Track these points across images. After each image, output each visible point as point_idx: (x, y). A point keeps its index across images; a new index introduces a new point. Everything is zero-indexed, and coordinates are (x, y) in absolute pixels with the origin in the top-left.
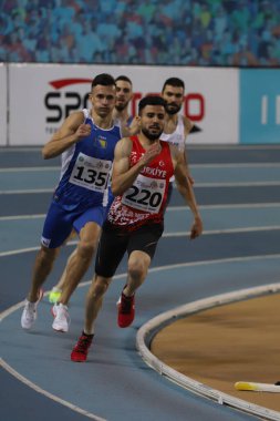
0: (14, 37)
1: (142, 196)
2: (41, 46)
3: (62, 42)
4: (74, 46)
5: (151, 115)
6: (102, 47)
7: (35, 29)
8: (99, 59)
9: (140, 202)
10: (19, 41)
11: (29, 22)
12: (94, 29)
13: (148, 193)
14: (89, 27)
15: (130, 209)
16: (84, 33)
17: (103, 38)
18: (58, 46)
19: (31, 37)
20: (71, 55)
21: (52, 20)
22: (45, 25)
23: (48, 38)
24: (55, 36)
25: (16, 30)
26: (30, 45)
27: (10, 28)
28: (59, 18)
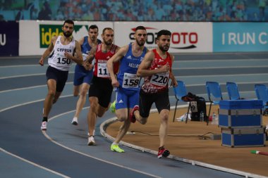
0: (129, 11)
1: (160, 79)
2: (140, 14)
3: (149, 13)
4: (153, 14)
5: (164, 40)
6: (165, 14)
7: (137, 7)
8: (164, 19)
9: (159, 82)
10: (131, 12)
11: (135, 5)
12: (162, 7)
13: (162, 77)
14: (159, 6)
16: (158, 9)
17: (165, 11)
18: (147, 14)
19: (135, 11)
20: (152, 18)
21: (144, 3)
22: (141, 6)
23: (143, 11)
24: (145, 10)
25: (130, 8)
26: (135, 14)
27: (127, 7)
28: (147, 3)
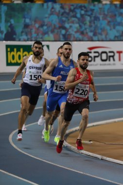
0: (85, 32)
1: (81, 92)
2: (95, 34)
3: (103, 33)
4: (107, 34)
5: (83, 60)
6: (117, 34)
7: (93, 29)
8: (116, 39)
10: (87, 33)
11: (90, 26)
12: (114, 28)
14: (112, 27)
15: (77, 97)
16: (111, 30)
17: (118, 31)
18: (101, 34)
19: (91, 31)
20: (106, 37)
21: (99, 25)
22: (96, 27)
23: (97, 31)
24: (100, 31)
25: (86, 29)
26: (91, 34)
27: (83, 28)
28: (101, 24)
